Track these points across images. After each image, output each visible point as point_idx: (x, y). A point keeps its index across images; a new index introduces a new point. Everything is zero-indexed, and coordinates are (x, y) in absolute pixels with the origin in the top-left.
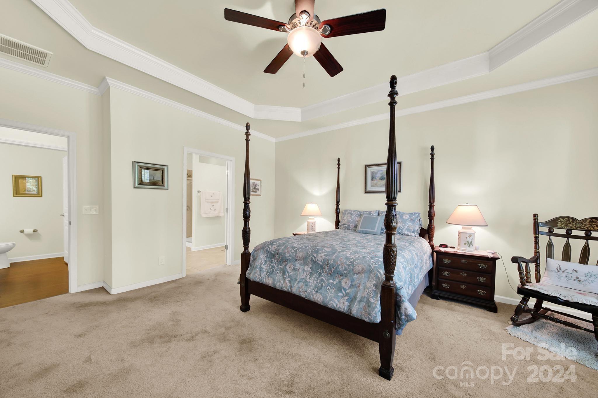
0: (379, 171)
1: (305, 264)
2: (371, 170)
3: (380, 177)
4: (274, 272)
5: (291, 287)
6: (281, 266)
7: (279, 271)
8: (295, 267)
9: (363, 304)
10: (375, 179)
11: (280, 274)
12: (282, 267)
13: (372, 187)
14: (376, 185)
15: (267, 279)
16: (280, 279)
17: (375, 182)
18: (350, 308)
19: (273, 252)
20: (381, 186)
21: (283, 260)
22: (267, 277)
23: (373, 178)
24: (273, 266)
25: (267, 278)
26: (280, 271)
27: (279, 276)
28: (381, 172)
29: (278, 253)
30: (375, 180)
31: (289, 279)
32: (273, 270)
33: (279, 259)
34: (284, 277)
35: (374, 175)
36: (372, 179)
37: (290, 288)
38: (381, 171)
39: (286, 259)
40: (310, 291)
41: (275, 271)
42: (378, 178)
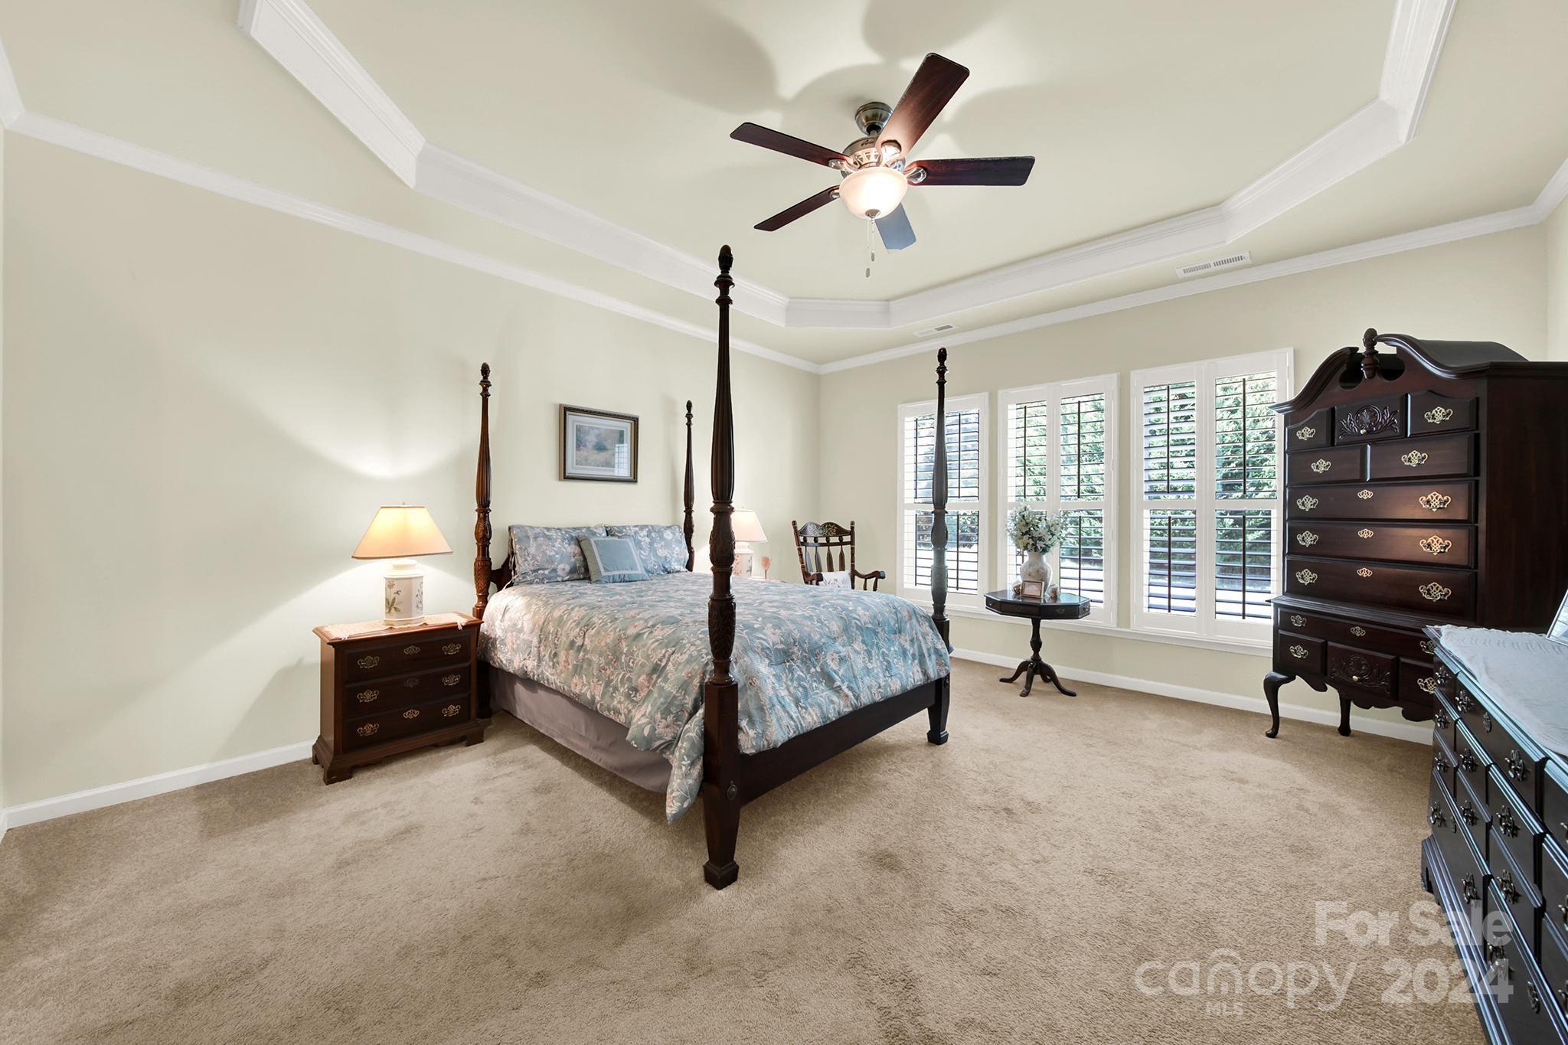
0: (593, 428)
1: (851, 640)
2: (576, 421)
3: (594, 444)
4: (810, 691)
5: (857, 698)
6: (815, 668)
7: (815, 681)
8: (841, 654)
9: (933, 657)
10: (585, 446)
11: (822, 687)
12: (818, 669)
13: (577, 464)
14: (585, 462)
15: (806, 716)
16: (828, 698)
17: (584, 453)
18: (925, 673)
19: (780, 646)
20: (598, 466)
21: (813, 653)
22: (804, 710)
23: (580, 444)
24: (800, 679)
25: (805, 713)
26: (819, 680)
27: (823, 692)
28: (597, 432)
29: (795, 642)
30: (584, 448)
31: (846, 683)
32: (804, 688)
33: (805, 654)
34: (835, 686)
35: (582, 435)
36: (577, 444)
37: (857, 700)
38: (598, 428)
39: (818, 647)
40: (884, 681)
41: (808, 687)
42: (590, 446)
